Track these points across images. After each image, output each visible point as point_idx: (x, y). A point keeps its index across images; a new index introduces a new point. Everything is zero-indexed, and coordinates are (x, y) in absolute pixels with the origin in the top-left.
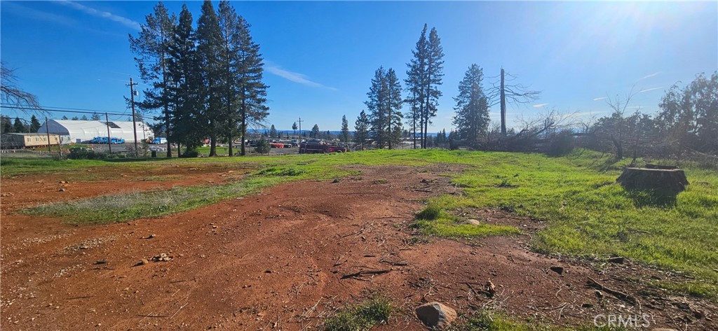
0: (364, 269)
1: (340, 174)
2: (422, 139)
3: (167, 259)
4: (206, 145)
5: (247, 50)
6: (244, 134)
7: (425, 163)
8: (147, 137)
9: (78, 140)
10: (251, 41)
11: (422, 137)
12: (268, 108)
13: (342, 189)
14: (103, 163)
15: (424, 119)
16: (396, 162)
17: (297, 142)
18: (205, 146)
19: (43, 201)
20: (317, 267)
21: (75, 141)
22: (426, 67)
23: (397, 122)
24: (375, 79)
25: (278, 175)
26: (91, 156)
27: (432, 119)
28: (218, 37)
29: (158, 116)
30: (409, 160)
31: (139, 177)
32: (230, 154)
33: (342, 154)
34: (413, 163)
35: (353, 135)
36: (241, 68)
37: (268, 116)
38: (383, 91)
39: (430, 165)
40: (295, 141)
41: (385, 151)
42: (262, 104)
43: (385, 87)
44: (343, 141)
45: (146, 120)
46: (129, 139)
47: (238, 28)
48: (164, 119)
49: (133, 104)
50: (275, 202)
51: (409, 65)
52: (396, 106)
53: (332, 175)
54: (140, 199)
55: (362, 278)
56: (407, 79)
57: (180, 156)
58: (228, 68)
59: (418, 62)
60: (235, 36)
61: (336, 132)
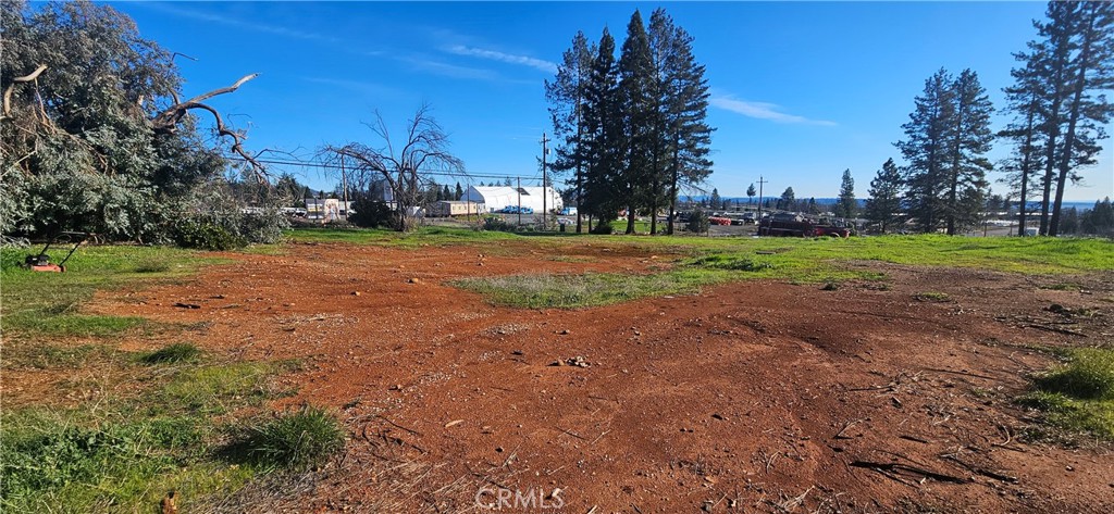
0: (901, 461)
1: (838, 276)
2: (1044, 217)
3: (584, 365)
4: (622, 219)
5: (686, 76)
6: (673, 203)
7: (1057, 270)
8: (555, 207)
9: (492, 209)
10: (692, 63)
11: (1045, 210)
12: (711, 163)
13: (844, 303)
14: (514, 236)
15: (1056, 171)
16: (972, 261)
17: (754, 216)
18: (620, 218)
19: (466, 275)
20: (800, 432)
21: (489, 210)
22: (1074, 54)
23: (975, 179)
24: (923, 95)
25: (725, 267)
26: (504, 228)
27: (1082, 170)
28: (646, 65)
29: (569, 179)
30: (1006, 259)
31: (549, 256)
32: (653, 233)
33: (841, 239)
34: (1018, 267)
35: (863, 206)
36: (675, 105)
37: (710, 175)
38: (941, 118)
39: (1071, 274)
40: (751, 215)
41: (940, 237)
42: (703, 157)
43: (947, 110)
44: (840, 216)
45: (556, 185)
46: (538, 208)
47: (675, 46)
48: (576, 182)
49: (545, 165)
50: (721, 310)
51: (1022, 56)
52: (974, 146)
53: (822, 275)
54: (551, 284)
55: (897, 476)
56: (1010, 86)
57: (591, 232)
58: (657, 108)
59: (1050, 46)
60: (670, 59)
61: (827, 200)
